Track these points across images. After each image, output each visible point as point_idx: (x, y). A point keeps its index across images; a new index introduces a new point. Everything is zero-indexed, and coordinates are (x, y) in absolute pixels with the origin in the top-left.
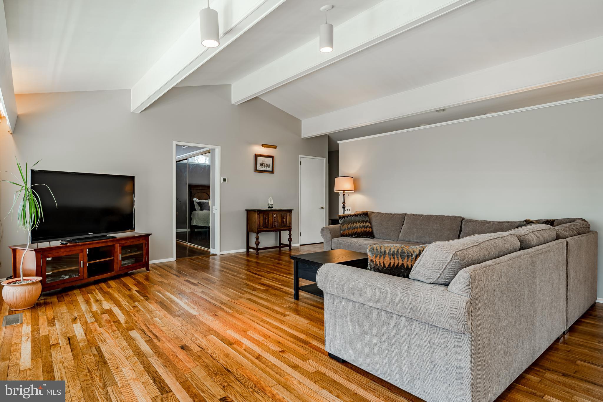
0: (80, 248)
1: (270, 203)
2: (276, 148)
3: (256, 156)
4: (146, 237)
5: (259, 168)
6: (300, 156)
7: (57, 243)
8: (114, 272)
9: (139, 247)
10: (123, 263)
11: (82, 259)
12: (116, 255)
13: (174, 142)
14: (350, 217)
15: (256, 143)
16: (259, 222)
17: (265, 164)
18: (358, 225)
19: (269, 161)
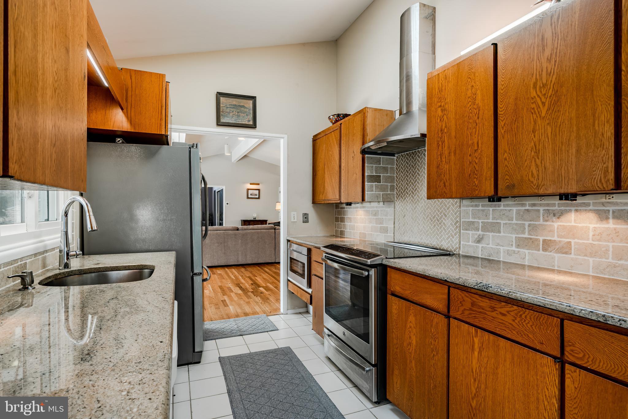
1: (254, 216)
2: (260, 185)
5: (250, 196)
15: (246, 183)
17: (254, 194)
19: (257, 192)
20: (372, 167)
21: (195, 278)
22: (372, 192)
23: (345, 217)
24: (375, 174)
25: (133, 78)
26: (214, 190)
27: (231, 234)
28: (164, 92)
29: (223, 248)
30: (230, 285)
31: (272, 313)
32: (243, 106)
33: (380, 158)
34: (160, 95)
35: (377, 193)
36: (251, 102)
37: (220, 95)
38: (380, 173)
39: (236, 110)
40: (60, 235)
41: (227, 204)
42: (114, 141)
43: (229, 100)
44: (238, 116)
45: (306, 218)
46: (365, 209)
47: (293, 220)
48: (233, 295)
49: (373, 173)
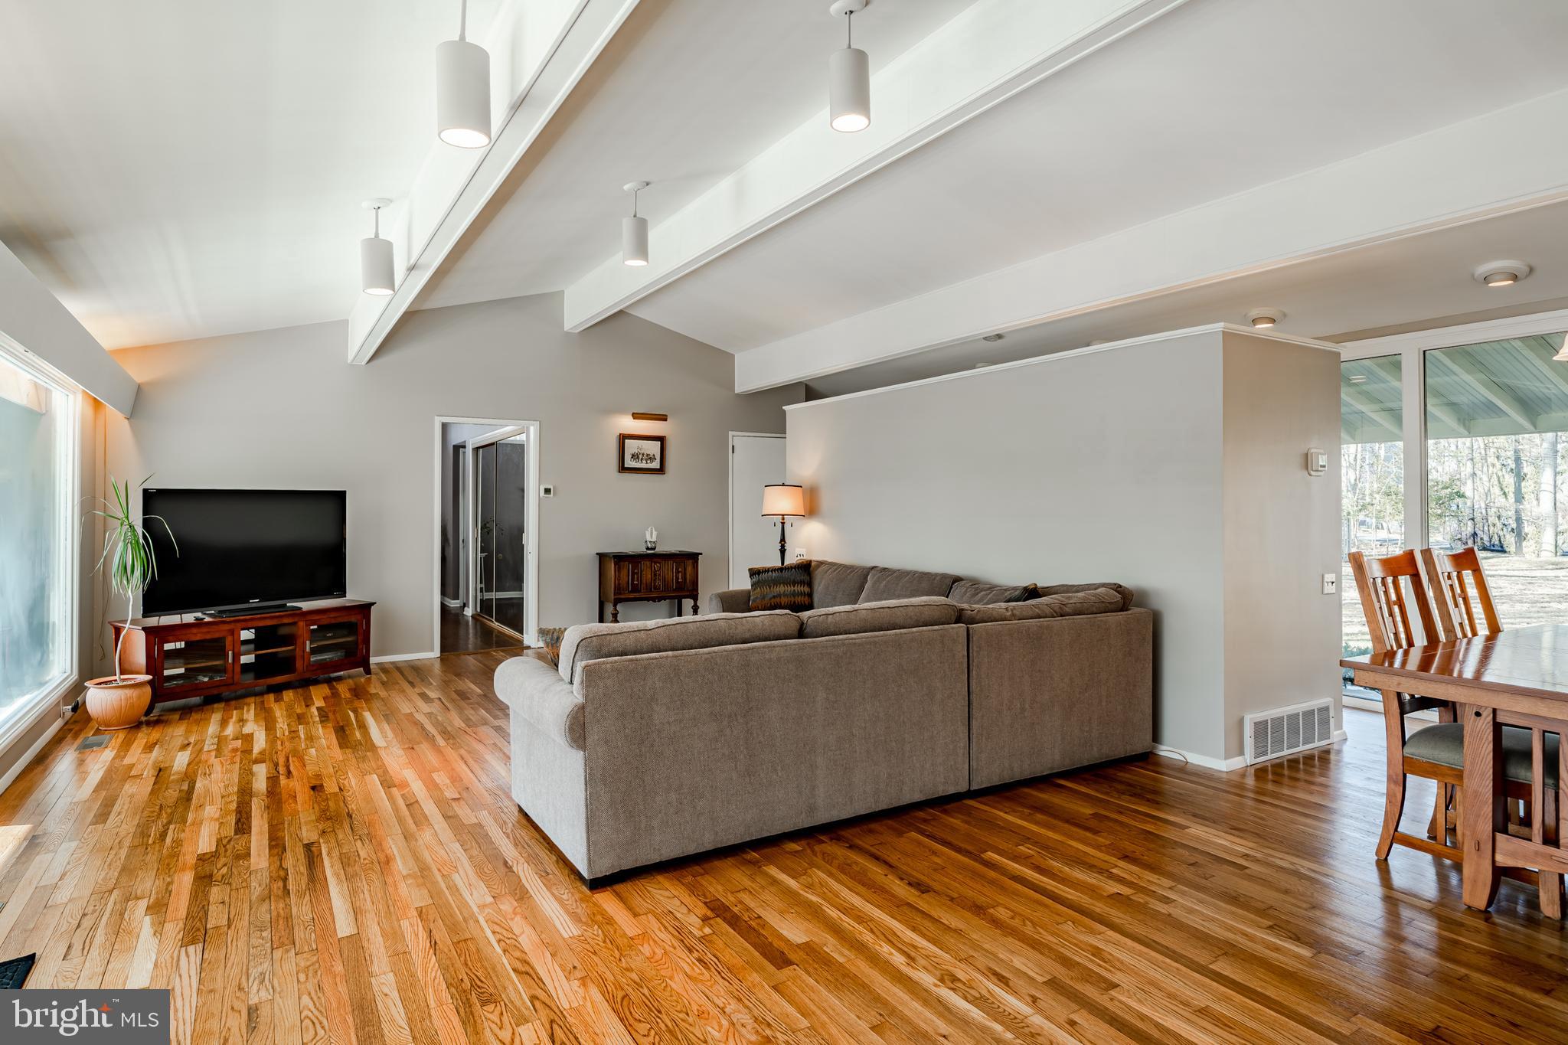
0: (227, 627)
1: (648, 538)
2: (666, 420)
3: (623, 438)
4: (365, 609)
5: (629, 463)
6: (731, 433)
7: (189, 618)
8: (296, 674)
9: (351, 628)
10: (313, 659)
11: (231, 648)
12: (299, 641)
13: (436, 417)
14: (770, 573)
15: (620, 410)
16: (619, 580)
17: (643, 454)
18: (781, 589)
19: (654, 448)
41: (548, 491)
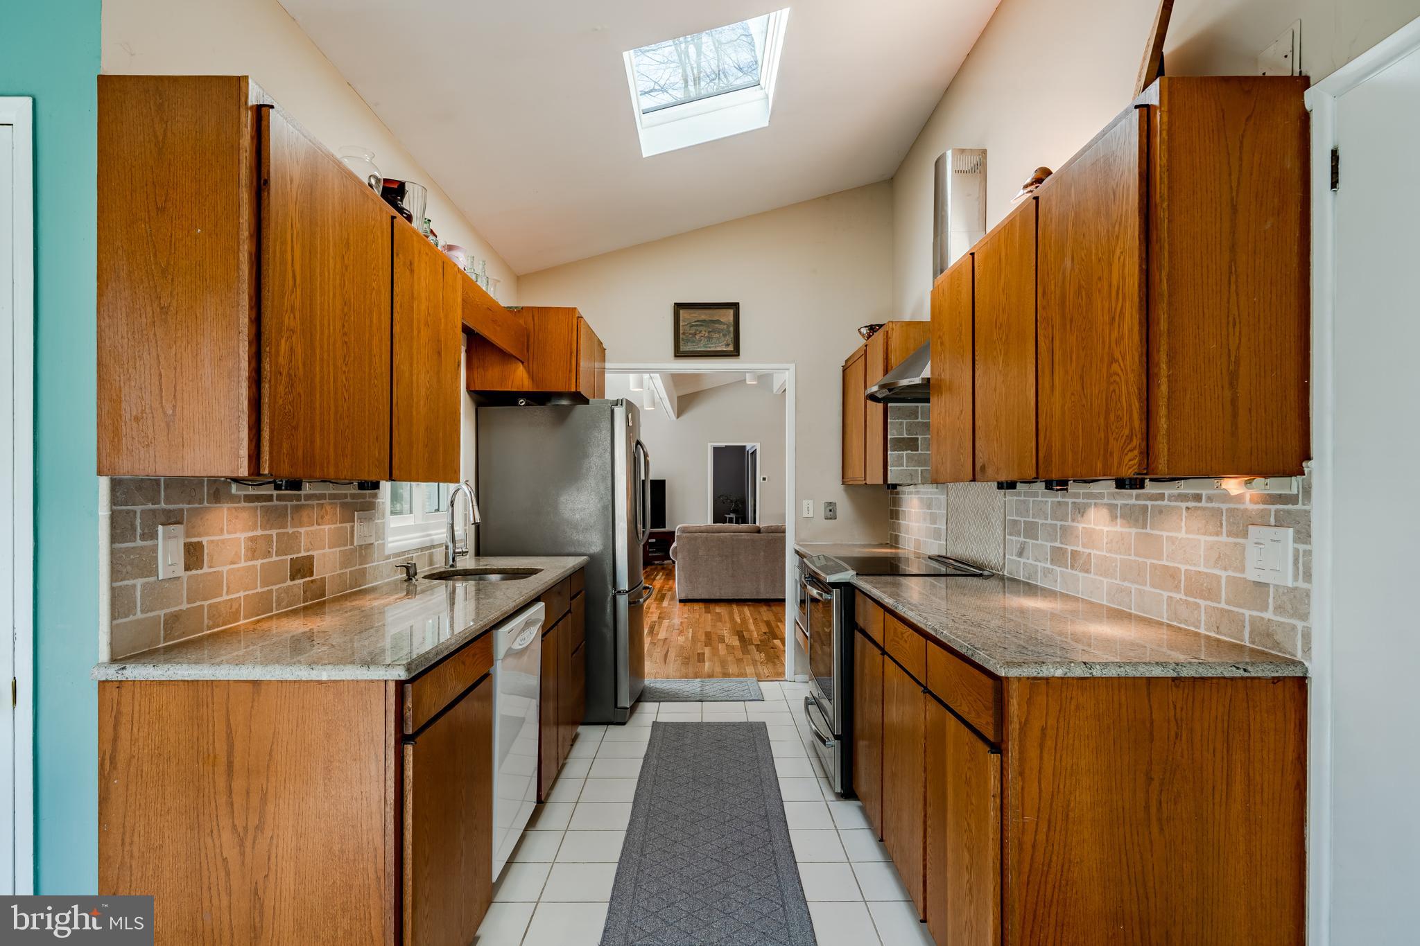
20: (901, 423)
21: (618, 597)
22: (899, 466)
23: (900, 509)
24: (906, 436)
25: (536, 318)
26: (747, 449)
27: (745, 539)
28: (575, 332)
29: (730, 566)
30: (726, 633)
31: (769, 679)
32: (718, 322)
33: (918, 407)
34: (570, 338)
35: (910, 468)
36: (731, 312)
37: (679, 307)
38: (916, 434)
39: (705, 329)
40: (445, 530)
41: (764, 479)
42: (515, 404)
43: (695, 313)
44: (709, 338)
45: (831, 511)
46: (919, 496)
47: (805, 515)
48: (721, 647)
49: (902, 434)
